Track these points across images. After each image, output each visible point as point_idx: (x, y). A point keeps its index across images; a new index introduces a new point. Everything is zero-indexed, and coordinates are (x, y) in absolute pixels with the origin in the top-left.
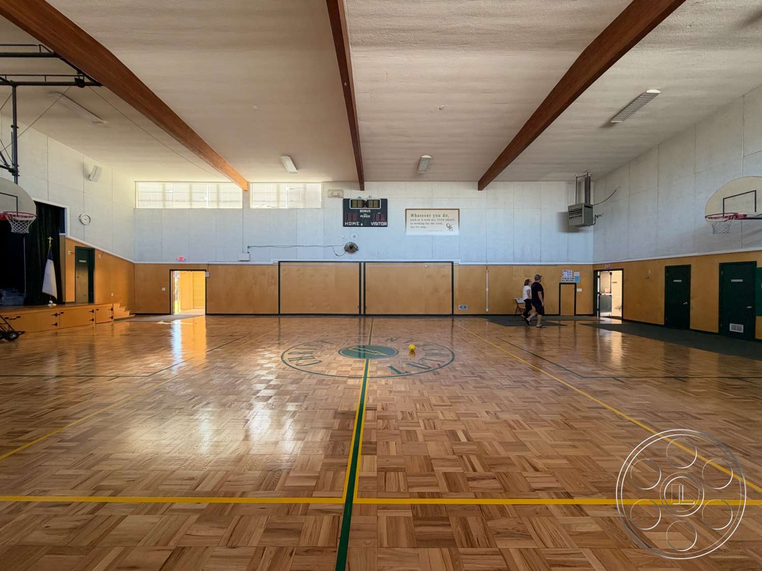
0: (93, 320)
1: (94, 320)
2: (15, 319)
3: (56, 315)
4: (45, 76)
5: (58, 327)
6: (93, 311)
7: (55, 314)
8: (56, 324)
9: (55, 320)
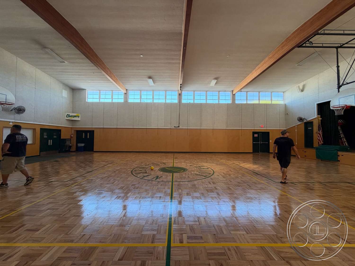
4: (344, 30)
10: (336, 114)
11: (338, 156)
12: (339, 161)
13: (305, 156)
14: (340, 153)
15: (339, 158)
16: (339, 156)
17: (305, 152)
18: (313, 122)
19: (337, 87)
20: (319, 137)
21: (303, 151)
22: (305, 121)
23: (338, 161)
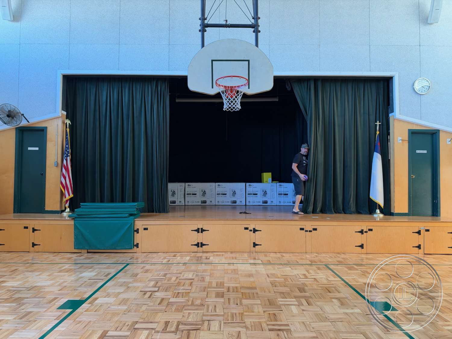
0: (419, 247)
1: (422, 247)
2: (310, 231)
3: (362, 232)
5: (364, 251)
6: (419, 233)
7: (360, 230)
8: (362, 246)
9: (360, 239)
10: (225, 107)
11: (135, 231)
12: (138, 247)
13: (34, 245)
14: (139, 223)
15: (138, 238)
16: (138, 233)
17: (34, 230)
18: (46, 127)
19: (200, 28)
20: (65, 178)
21: (26, 228)
22: (24, 123)
23: (135, 247)
